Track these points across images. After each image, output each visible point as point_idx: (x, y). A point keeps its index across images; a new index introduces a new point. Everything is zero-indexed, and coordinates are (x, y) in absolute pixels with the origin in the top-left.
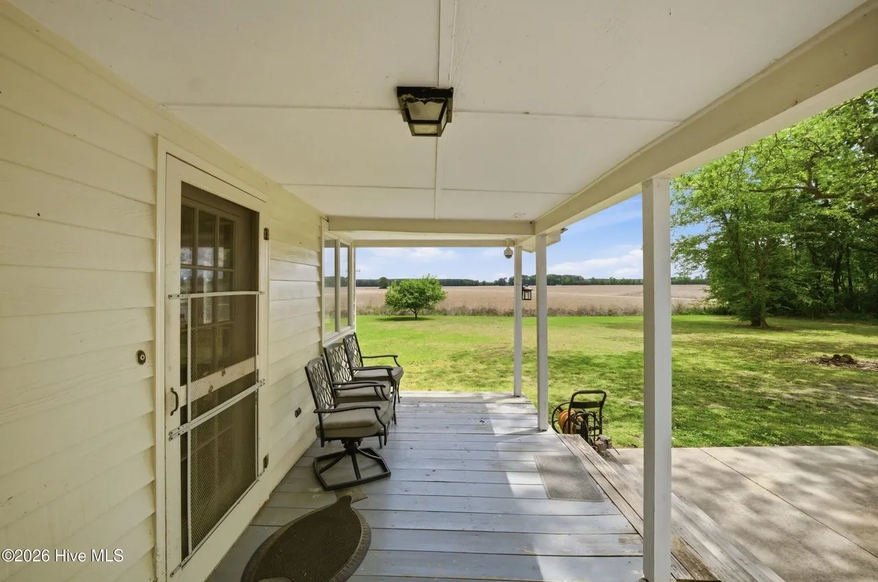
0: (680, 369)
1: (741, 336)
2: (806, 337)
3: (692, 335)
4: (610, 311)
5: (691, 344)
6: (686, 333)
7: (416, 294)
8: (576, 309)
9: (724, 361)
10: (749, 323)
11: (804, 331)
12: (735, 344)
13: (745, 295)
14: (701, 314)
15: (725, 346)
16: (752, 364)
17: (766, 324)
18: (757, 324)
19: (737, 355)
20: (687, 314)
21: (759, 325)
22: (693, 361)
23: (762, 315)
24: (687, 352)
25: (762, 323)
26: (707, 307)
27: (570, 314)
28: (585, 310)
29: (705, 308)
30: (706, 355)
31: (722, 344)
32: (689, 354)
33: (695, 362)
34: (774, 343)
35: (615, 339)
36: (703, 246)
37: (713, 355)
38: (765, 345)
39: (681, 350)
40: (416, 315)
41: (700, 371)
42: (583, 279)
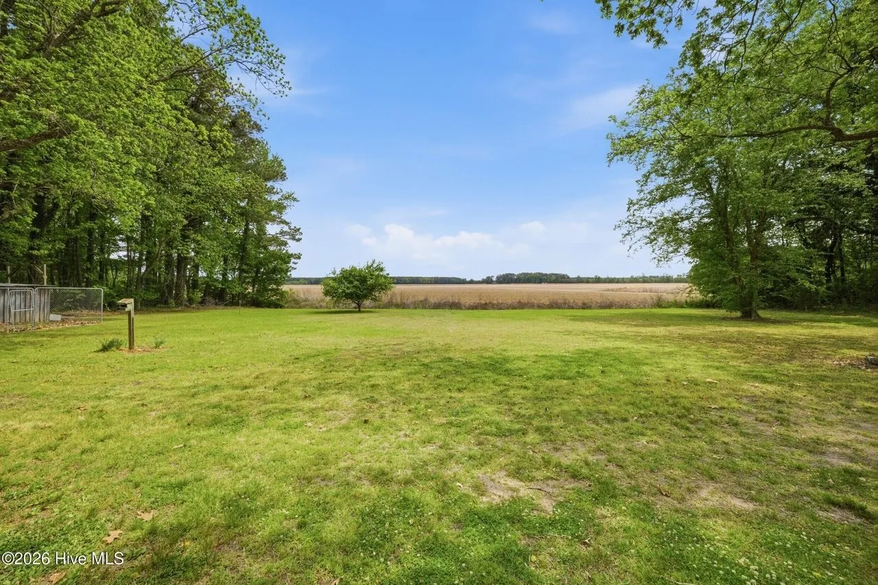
0: (645, 379)
1: (732, 329)
2: (813, 330)
3: (671, 328)
4: (584, 304)
5: (668, 339)
6: (665, 326)
7: (356, 283)
8: (547, 303)
9: (716, 364)
10: (739, 314)
11: (805, 323)
12: (728, 340)
13: (734, 281)
14: (682, 307)
15: (714, 341)
16: (760, 369)
17: (758, 315)
18: (748, 315)
19: (732, 354)
20: (667, 308)
21: (750, 317)
22: (669, 364)
23: (754, 304)
24: (661, 350)
25: (754, 314)
26: (688, 300)
27: (540, 307)
28: (556, 304)
29: (686, 302)
30: (689, 355)
31: (710, 339)
32: (664, 353)
33: (671, 367)
34: (777, 337)
35: (569, 333)
36: (685, 225)
37: (699, 355)
38: (768, 340)
39: (653, 347)
40: (359, 309)
41: (677, 383)
42: (568, 277)
